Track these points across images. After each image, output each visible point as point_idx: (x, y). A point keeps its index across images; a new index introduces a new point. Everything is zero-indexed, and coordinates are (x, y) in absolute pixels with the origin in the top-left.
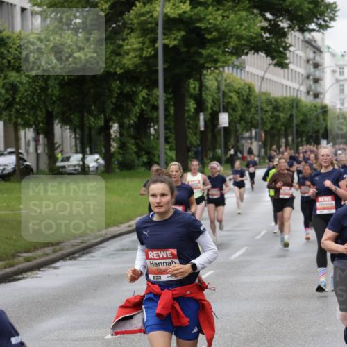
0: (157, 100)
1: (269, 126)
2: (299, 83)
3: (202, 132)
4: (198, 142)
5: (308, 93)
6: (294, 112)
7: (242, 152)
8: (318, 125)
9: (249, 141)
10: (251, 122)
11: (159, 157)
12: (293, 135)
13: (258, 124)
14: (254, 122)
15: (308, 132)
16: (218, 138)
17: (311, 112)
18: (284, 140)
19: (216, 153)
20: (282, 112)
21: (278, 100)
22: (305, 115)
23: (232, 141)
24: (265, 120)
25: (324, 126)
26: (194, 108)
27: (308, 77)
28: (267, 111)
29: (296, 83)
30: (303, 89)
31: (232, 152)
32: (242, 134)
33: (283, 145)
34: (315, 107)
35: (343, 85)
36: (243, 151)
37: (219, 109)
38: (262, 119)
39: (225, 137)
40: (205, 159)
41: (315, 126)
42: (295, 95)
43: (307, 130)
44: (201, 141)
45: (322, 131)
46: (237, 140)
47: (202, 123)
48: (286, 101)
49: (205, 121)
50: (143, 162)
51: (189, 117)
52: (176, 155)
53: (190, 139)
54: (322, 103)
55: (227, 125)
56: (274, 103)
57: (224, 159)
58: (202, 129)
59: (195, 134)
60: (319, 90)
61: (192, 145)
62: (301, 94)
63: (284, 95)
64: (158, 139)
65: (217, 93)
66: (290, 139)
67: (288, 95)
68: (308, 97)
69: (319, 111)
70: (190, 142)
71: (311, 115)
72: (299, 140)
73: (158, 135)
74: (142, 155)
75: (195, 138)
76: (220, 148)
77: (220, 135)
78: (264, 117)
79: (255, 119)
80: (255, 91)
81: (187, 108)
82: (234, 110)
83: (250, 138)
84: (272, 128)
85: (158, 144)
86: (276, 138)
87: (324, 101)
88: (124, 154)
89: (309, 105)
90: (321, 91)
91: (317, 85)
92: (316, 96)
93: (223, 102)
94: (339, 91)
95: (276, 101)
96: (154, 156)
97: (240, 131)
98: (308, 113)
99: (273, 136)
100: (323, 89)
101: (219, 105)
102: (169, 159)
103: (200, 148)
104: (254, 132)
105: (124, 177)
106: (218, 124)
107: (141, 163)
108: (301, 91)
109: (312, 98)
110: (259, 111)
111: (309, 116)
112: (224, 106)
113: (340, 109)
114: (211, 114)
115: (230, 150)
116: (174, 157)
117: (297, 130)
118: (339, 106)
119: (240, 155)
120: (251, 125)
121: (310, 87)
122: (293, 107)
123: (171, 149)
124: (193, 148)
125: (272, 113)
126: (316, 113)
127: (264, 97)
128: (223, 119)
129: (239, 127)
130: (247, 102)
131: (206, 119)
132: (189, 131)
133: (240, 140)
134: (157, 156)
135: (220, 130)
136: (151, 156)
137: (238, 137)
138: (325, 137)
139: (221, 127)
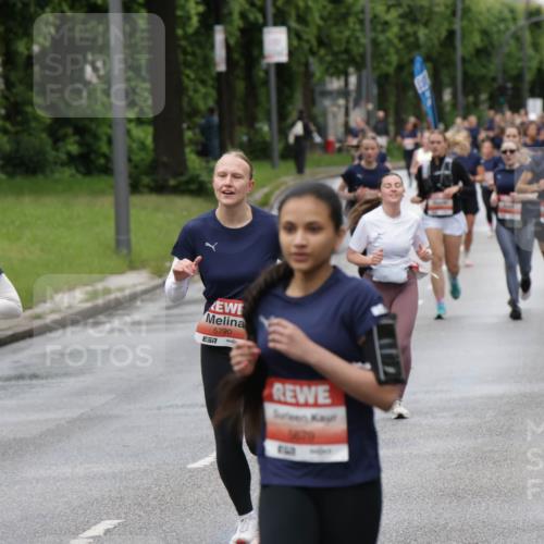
1: (394, 59)
3: (220, 74)
4: (211, 103)
6: (457, 26)
7: (322, 131)
8: (520, 60)
9: (342, 102)
10: (347, 51)
11: (110, 141)
12: (453, 84)
13: (363, 56)
14: (356, 50)
15: (494, 79)
16: (262, 91)
17: (502, 26)
19: (258, 131)
20: (426, 25)
22: (485, 33)
23: (298, 102)
24: (383, 47)
25: (535, 61)
26: (199, 14)
28: (386, 23)
31: (299, 129)
32: (322, 82)
34: (512, 11)
36: (326, 127)
37: (265, 17)
38: (375, 43)
39: (280, 92)
41: (510, 64)
43: (492, 74)
44: (219, 102)
45: (529, 77)
46: (311, 99)
47: (220, 53)
49: (229, 49)
50: (69, 154)
51: (186, 37)
52: (156, 138)
53: (191, 93)
54: (528, 3)
55: (284, 58)
57: (278, 147)
58: (222, 67)
59: (203, 82)
61: (195, 112)
66: (447, 96)
69: (522, 22)
70: (191, 99)
71: (499, 32)
72: (471, 99)
74: (65, 136)
75: (203, 90)
76: (269, 120)
77: (266, 83)
78: (381, 38)
79: (357, 39)
81: (179, 13)
82: (302, 19)
83: (345, 93)
84: (400, 68)
88: (17, 133)
96: (96, 137)
97: (318, 74)
98: (495, 29)
101: (264, 9)
102: (135, 146)
103: (216, 119)
104: (353, 80)
105: (19, 192)
106: (261, 55)
107: (64, 157)
110: (367, 23)
111: (495, 37)
114: (243, 31)
115: (293, 125)
116: (149, 141)
117: (465, 74)
119: (318, 139)
120: (345, 60)
122: (454, 13)
123: (139, 122)
124: (198, 120)
125: (402, 27)
126: (513, 28)
128: (277, 42)
129: (312, 60)
131: (232, 42)
132: (188, 72)
133: (318, 98)
134: (104, 138)
135: (267, 72)
136: (88, 139)
137: (312, 91)
138: (537, 91)
139: (269, 65)
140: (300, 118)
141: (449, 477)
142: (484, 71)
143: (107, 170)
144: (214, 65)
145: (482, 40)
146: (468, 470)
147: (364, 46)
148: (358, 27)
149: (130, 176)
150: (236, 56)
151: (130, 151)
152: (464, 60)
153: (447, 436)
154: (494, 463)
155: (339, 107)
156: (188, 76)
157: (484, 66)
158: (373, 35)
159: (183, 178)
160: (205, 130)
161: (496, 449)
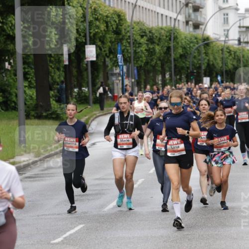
0: (13, 30)
1: (144, 59)
2: (176, 12)
3: (65, 65)
4: (62, 79)
5: (187, 23)
6: (172, 45)
7: (112, 91)
8: (200, 60)
9: (120, 78)
11: (16, 96)
12: (170, 71)
13: (130, 57)
15: (188, 68)
16: (85, 73)
17: (192, 45)
18: (160, 78)
20: (158, 45)
21: (153, 31)
22: (184, 48)
23: (101, 79)
25: (206, 61)
27: (187, 5)
28: (140, 43)
29: (173, 11)
30: (181, 18)
32: (113, 70)
33: (160, 82)
34: (196, 38)
35: (227, 15)
36: (114, 90)
37: (86, 40)
38: (135, 52)
40: (70, 98)
41: (195, 61)
42: (172, 26)
43: (188, 66)
44: (65, 78)
45: (203, 67)
46: (107, 78)
47: (66, 56)
48: (163, 31)
49: (70, 55)
52: (37, 94)
53: (53, 74)
54: (203, 35)
56: (149, 34)
57: (91, 98)
58: (67, 63)
59: (58, 69)
60: (200, 19)
61: (55, 82)
62: (179, 24)
63: (160, 25)
64: (15, 75)
65: (82, 22)
66: (167, 76)
67: (164, 25)
68: (187, 27)
69: (201, 43)
70: (52, 77)
71: (190, 47)
72: (178, 77)
73: (15, 70)
75: (58, 73)
76: (88, 86)
77: (87, 69)
78: (139, 50)
79: (128, 50)
80: (125, 20)
82: (103, 42)
84: (147, 63)
85: (15, 81)
86: (151, 75)
87: (205, 32)
89: (189, 36)
90: (202, 21)
91: (198, 14)
92: (196, 26)
93: (90, 33)
94: (222, 21)
95: (150, 32)
96: (10, 94)
97: (110, 67)
99: (147, 72)
100: (205, 19)
101: (85, 36)
102: (27, 98)
106: (86, 58)
108: (179, 20)
109: (191, 29)
110: (132, 42)
111: (188, 49)
112: (90, 37)
113: (225, 41)
114: (77, 46)
116: (34, 96)
117: (175, 65)
118: (223, 38)
119: (110, 95)
121: (189, 16)
122: (170, 39)
123: (30, 87)
124: (56, 86)
126: (197, 46)
127: (137, 28)
128: (91, 51)
129: (107, 59)
130: (117, 32)
132: (51, 64)
133: (110, 77)
134: (14, 94)
135: (87, 65)
136: (7, 94)
137: (107, 73)
138: (207, 74)
139: (87, 61)
140: (101, 86)
141: (169, 246)
142: (184, 65)
143: (15, 109)
144: (63, 62)
145: (183, 51)
146: (177, 243)
147: (130, 53)
148: (128, 45)
149: (25, 112)
150: (73, 58)
151: (26, 100)
152: (175, 60)
153: (168, 228)
154: (189, 240)
155: (119, 80)
156: (51, 66)
157: (184, 62)
158: (134, 49)
159: (50, 112)
160: (60, 91)
161: (190, 233)
